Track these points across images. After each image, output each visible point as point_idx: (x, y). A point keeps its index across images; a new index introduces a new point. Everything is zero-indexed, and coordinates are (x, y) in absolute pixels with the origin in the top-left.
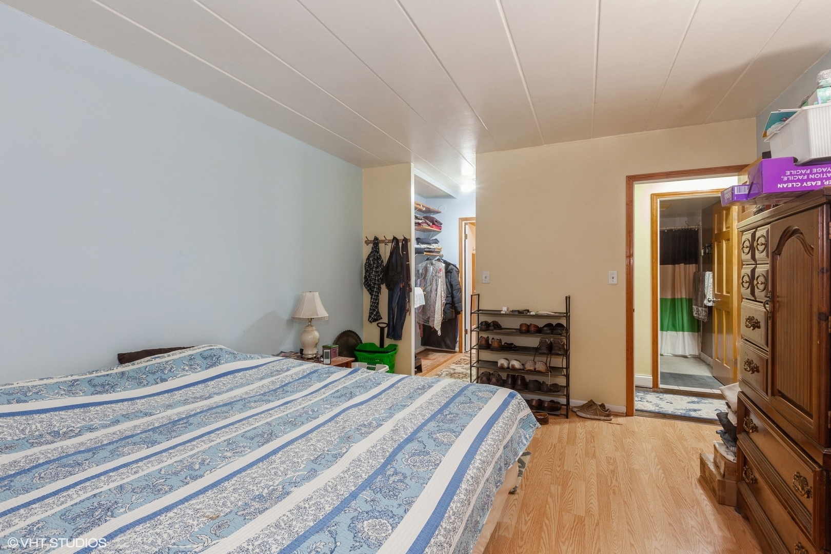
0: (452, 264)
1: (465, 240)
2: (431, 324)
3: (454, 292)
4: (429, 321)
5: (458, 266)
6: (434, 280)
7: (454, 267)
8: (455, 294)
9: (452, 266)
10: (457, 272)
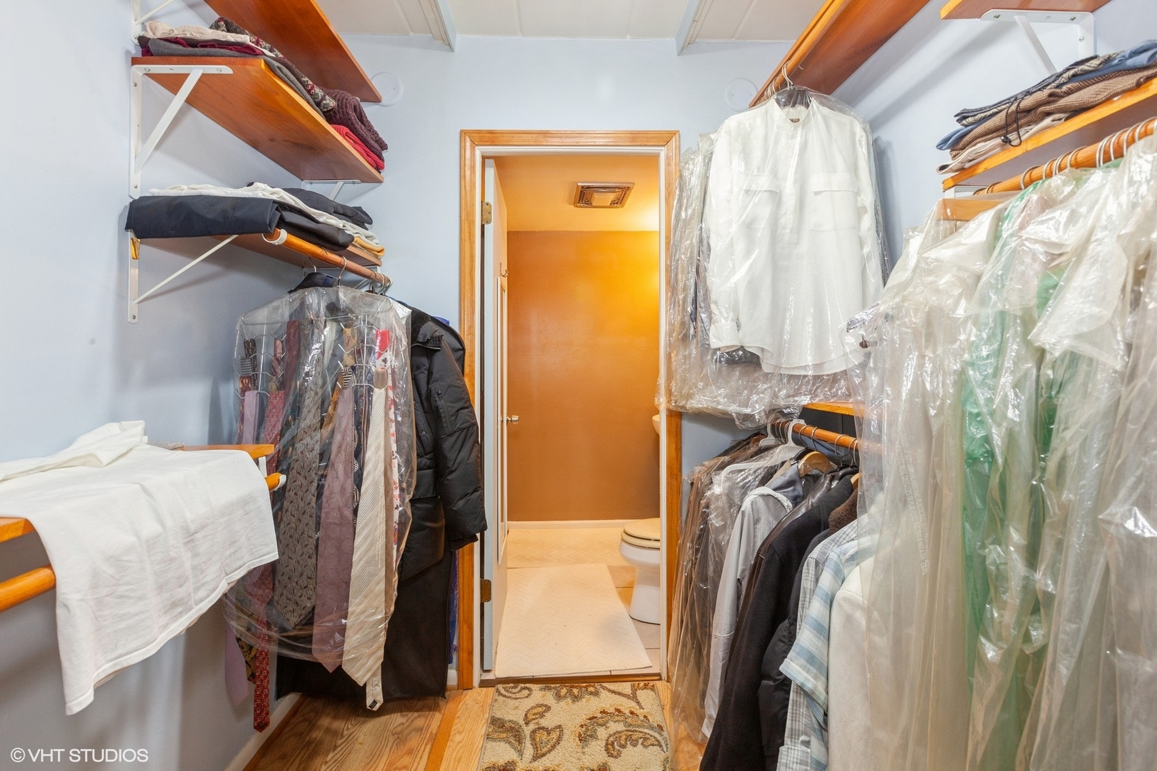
0: (435, 320)
1: (483, 227)
2: (322, 655)
3: (447, 445)
4: (309, 639)
5: (454, 325)
6: (348, 393)
7: (440, 331)
8: (451, 455)
9: (430, 323)
10: (455, 350)
